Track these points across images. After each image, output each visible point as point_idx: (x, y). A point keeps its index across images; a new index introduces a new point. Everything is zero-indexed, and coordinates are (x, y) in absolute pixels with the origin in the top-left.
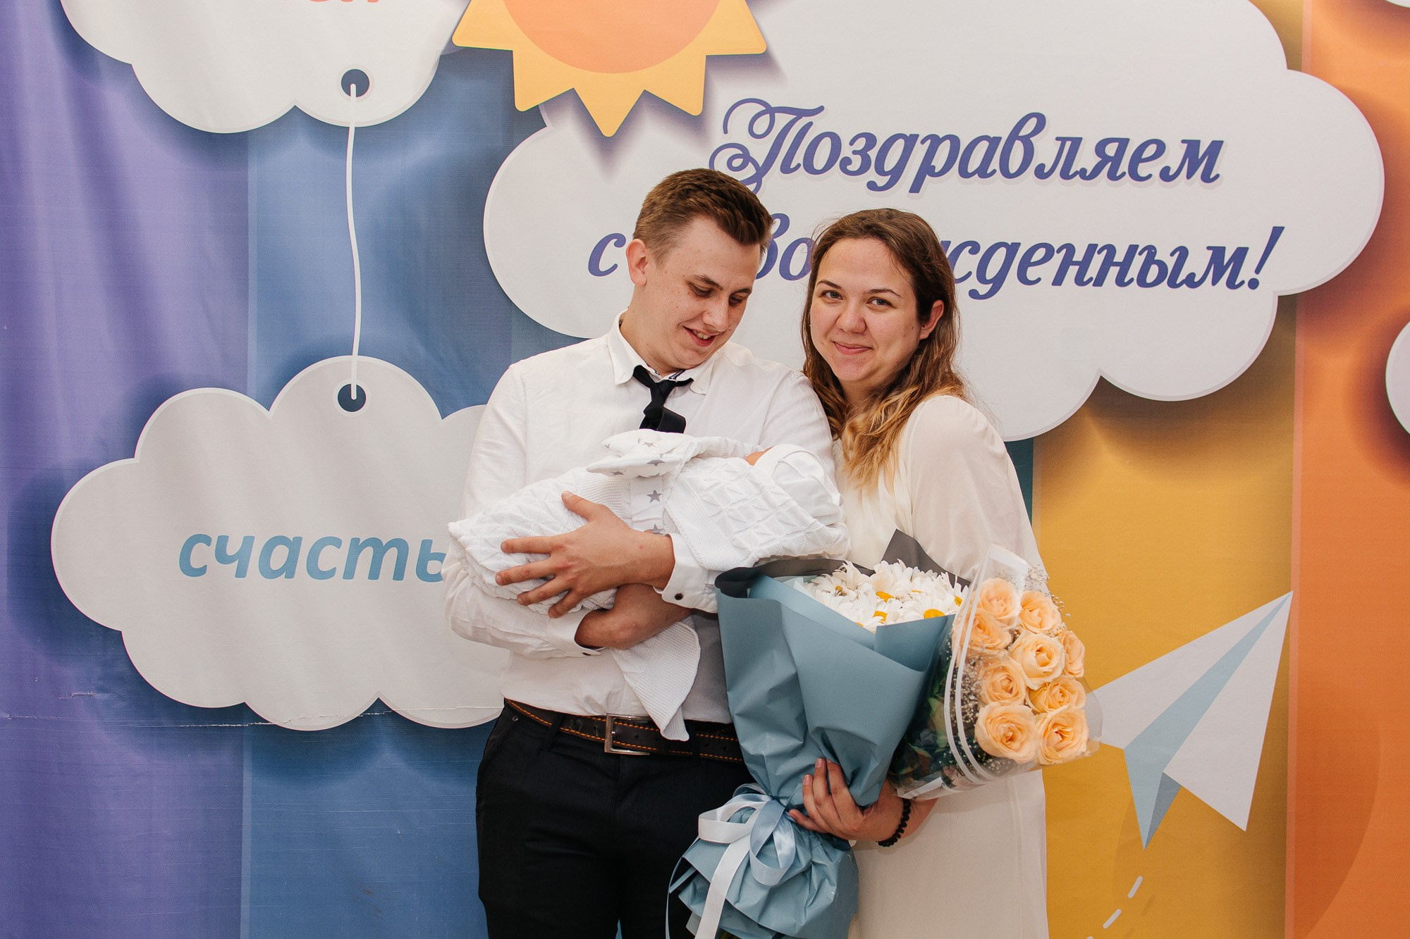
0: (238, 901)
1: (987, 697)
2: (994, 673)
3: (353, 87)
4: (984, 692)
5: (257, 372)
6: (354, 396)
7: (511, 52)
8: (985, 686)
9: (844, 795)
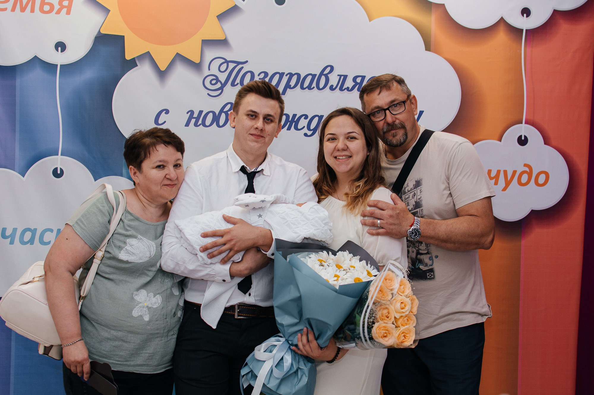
0: (9, 374)
1: (379, 319)
2: (383, 310)
3: (60, 49)
4: (378, 317)
5: (19, 161)
6: (59, 172)
7: (123, 37)
8: (379, 315)
9: (314, 344)
